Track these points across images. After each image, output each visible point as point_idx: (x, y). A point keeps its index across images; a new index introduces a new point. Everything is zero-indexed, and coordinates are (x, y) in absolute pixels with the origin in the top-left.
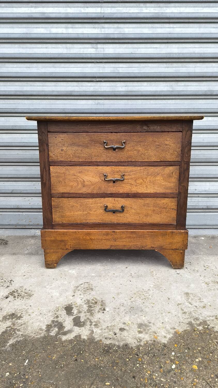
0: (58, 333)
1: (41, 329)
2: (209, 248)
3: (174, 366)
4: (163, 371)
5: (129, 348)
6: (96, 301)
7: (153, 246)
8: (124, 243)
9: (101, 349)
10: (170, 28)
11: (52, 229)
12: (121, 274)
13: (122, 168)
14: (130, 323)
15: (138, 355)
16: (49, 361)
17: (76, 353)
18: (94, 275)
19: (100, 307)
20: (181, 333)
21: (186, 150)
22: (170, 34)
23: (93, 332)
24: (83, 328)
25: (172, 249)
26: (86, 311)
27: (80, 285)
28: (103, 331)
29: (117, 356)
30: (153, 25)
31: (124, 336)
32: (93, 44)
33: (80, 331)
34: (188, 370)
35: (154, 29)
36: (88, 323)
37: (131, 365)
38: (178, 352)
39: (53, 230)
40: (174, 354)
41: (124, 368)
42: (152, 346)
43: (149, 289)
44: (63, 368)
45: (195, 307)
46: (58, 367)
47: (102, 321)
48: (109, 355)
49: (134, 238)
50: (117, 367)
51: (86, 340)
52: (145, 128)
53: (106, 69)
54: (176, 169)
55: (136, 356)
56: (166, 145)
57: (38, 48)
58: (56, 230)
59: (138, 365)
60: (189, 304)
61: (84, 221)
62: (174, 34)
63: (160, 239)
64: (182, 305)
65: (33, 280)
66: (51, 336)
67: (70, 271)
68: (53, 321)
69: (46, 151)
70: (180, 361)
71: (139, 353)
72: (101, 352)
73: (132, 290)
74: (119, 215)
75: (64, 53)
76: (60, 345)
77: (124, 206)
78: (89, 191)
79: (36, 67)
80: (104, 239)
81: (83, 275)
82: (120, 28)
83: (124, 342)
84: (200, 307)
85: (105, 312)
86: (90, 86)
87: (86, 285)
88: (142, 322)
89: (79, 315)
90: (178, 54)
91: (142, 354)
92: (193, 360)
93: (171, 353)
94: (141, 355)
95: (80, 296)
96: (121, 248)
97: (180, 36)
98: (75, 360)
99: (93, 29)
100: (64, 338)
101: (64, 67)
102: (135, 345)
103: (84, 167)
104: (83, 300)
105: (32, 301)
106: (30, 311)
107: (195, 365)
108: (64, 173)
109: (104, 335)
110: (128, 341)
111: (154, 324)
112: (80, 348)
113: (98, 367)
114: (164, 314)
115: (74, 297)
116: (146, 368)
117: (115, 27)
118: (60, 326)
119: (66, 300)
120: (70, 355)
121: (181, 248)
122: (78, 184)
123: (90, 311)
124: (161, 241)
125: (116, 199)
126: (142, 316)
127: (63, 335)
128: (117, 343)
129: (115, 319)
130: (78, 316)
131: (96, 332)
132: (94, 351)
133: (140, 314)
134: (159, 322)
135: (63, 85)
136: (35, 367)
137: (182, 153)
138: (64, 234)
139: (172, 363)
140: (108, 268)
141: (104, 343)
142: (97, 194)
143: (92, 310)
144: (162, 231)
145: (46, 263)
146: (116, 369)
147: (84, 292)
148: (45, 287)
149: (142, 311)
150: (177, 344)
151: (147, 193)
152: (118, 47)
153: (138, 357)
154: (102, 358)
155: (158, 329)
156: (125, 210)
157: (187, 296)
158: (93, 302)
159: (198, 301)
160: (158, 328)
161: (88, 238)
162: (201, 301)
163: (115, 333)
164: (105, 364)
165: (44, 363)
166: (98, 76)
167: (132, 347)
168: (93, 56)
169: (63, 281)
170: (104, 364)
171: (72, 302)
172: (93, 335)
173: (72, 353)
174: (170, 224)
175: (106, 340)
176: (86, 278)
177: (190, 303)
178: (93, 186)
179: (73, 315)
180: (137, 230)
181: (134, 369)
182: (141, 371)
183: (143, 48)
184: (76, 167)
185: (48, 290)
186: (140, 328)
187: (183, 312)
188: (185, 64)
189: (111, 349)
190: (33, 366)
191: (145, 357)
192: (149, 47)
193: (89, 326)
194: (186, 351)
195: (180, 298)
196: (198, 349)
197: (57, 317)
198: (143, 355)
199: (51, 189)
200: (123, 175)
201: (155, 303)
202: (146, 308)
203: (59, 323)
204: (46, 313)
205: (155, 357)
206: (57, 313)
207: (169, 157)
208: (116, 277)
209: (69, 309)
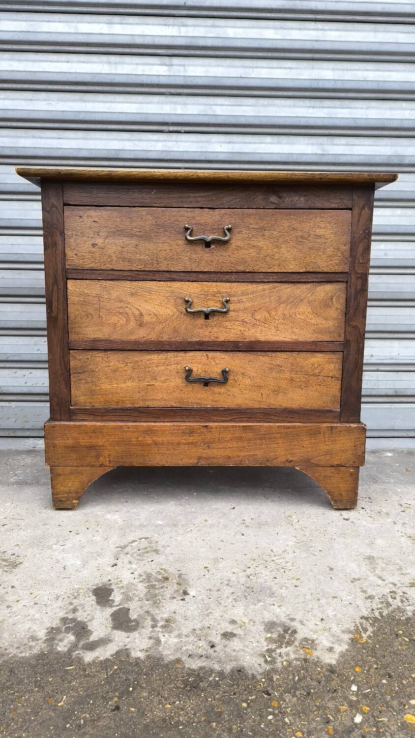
0: (74, 646)
1: (34, 638)
2: (404, 471)
3: (358, 719)
4: (334, 730)
5: (247, 677)
6: (166, 575)
7: (291, 459)
8: (229, 453)
9: (178, 681)
10: (317, 30)
11: (70, 420)
12: (222, 521)
13: (224, 287)
14: (247, 621)
15: (269, 694)
16: (49, 711)
17: (116, 690)
18: (160, 522)
19: (176, 587)
20: (367, 640)
21: (360, 249)
22: (318, 43)
23: (158, 642)
24: (135, 634)
25: (332, 466)
26: (142, 596)
27: (130, 543)
28: (184, 640)
29: (217, 696)
30: (283, 24)
31: (234, 650)
32: (162, 58)
33: (128, 639)
34: (396, 727)
35: (286, 31)
36: (149, 622)
37: (253, 717)
38: (365, 684)
39: (72, 423)
40: (356, 690)
41: (237, 724)
42: (302, 672)
43: (286, 551)
44: (83, 728)
45: (391, 586)
46: (72, 726)
47: (180, 618)
48: (198, 695)
49: (250, 440)
50: (218, 722)
51: (143, 660)
52: (274, 199)
53: (189, 107)
54: (340, 290)
55: (266, 696)
56: (319, 237)
57: (50, 61)
58: (78, 423)
59: (270, 717)
60: (378, 579)
61: (141, 404)
62: (325, 42)
63: (306, 442)
64: (361, 581)
65: (22, 533)
66: (58, 653)
67: (108, 516)
68: (64, 620)
69: (60, 247)
70: (374, 705)
71: (273, 688)
72: (178, 688)
73: (246, 552)
74: (216, 389)
75: (103, 72)
76: (77, 673)
77: (227, 369)
78: (153, 337)
79: (46, 100)
80: (185, 444)
81: (137, 523)
82: (218, 27)
83: (233, 664)
84: (402, 586)
85: (186, 597)
86: (157, 141)
87: (144, 544)
88: (275, 619)
89: (126, 606)
90: (334, 81)
91: (280, 690)
92: (404, 701)
93: (350, 688)
94: (277, 692)
95: (129, 566)
96: (221, 462)
97: (337, 47)
98: (113, 708)
99: (164, 28)
100: (89, 657)
101: (103, 102)
102: (260, 671)
103: (142, 282)
104: (136, 573)
105: (16, 577)
106: (10, 598)
107: (409, 713)
108: (99, 297)
109: (184, 648)
110: (244, 662)
111: (301, 622)
112: (127, 679)
113: (171, 724)
114: (323, 601)
115: (115, 567)
116: (291, 724)
117: (209, 24)
118: (81, 629)
119: (98, 574)
120: (103, 697)
121: (352, 463)
122: (128, 320)
123: (153, 597)
124: (307, 448)
125: (211, 354)
126: (274, 605)
127: (86, 649)
128: (217, 667)
129: (211, 613)
130: (124, 608)
131: (166, 642)
132: (162, 686)
133: (269, 601)
134: (313, 618)
135: (100, 137)
136: (13, 726)
137: (351, 256)
138: (95, 430)
139: (354, 711)
140: (193, 510)
141: (187, 666)
142: (170, 343)
143: (156, 595)
144: (309, 425)
145: (55, 496)
146: (216, 729)
147: (139, 557)
148: (50, 548)
149: (272, 594)
150: (360, 666)
151: (278, 342)
152: (214, 64)
153: (270, 699)
154: (182, 702)
155: (311, 633)
156: (231, 378)
157: (371, 563)
158: (160, 577)
159: (397, 573)
160: (311, 630)
161: (149, 440)
162: (403, 572)
163: (211, 644)
164: (189, 717)
165: (36, 716)
166: (172, 121)
167: (253, 674)
168: (163, 81)
169: (90, 536)
170: (187, 717)
171: (110, 577)
172: (160, 648)
173: (108, 692)
174: (328, 411)
175: (190, 660)
176: (144, 529)
177: (380, 578)
178: (161, 326)
179: (111, 606)
180: (255, 424)
181: (262, 726)
182: (280, 731)
183: (263, 68)
184: (123, 282)
185: (56, 553)
186: (272, 633)
187: (367, 595)
188: (347, 102)
189: (202, 681)
190: (8, 725)
191: (288, 697)
192: (275, 66)
193: (151, 629)
194: (384, 681)
195: (355, 568)
196: (412, 677)
197: (75, 610)
198: (281, 693)
199: (69, 330)
200: (227, 301)
201: (301, 579)
202: (282, 589)
203: (79, 623)
204: (49, 602)
205: (310, 697)
206: (74, 601)
207: (324, 264)
208: (211, 526)
209: (102, 594)
